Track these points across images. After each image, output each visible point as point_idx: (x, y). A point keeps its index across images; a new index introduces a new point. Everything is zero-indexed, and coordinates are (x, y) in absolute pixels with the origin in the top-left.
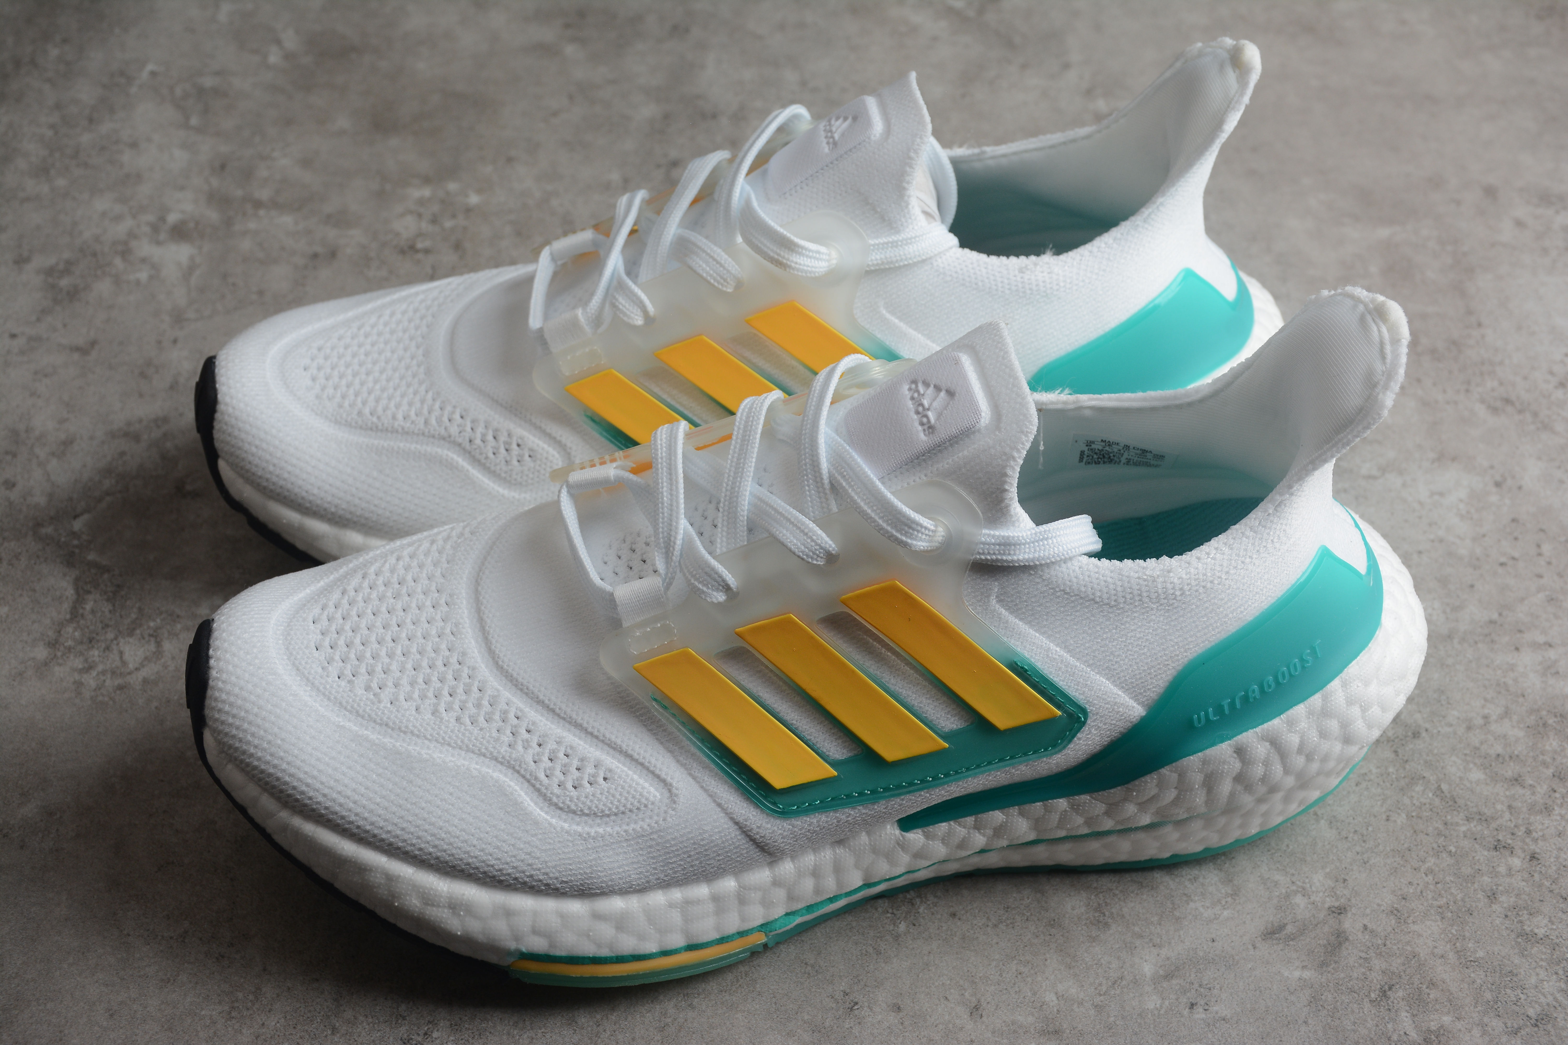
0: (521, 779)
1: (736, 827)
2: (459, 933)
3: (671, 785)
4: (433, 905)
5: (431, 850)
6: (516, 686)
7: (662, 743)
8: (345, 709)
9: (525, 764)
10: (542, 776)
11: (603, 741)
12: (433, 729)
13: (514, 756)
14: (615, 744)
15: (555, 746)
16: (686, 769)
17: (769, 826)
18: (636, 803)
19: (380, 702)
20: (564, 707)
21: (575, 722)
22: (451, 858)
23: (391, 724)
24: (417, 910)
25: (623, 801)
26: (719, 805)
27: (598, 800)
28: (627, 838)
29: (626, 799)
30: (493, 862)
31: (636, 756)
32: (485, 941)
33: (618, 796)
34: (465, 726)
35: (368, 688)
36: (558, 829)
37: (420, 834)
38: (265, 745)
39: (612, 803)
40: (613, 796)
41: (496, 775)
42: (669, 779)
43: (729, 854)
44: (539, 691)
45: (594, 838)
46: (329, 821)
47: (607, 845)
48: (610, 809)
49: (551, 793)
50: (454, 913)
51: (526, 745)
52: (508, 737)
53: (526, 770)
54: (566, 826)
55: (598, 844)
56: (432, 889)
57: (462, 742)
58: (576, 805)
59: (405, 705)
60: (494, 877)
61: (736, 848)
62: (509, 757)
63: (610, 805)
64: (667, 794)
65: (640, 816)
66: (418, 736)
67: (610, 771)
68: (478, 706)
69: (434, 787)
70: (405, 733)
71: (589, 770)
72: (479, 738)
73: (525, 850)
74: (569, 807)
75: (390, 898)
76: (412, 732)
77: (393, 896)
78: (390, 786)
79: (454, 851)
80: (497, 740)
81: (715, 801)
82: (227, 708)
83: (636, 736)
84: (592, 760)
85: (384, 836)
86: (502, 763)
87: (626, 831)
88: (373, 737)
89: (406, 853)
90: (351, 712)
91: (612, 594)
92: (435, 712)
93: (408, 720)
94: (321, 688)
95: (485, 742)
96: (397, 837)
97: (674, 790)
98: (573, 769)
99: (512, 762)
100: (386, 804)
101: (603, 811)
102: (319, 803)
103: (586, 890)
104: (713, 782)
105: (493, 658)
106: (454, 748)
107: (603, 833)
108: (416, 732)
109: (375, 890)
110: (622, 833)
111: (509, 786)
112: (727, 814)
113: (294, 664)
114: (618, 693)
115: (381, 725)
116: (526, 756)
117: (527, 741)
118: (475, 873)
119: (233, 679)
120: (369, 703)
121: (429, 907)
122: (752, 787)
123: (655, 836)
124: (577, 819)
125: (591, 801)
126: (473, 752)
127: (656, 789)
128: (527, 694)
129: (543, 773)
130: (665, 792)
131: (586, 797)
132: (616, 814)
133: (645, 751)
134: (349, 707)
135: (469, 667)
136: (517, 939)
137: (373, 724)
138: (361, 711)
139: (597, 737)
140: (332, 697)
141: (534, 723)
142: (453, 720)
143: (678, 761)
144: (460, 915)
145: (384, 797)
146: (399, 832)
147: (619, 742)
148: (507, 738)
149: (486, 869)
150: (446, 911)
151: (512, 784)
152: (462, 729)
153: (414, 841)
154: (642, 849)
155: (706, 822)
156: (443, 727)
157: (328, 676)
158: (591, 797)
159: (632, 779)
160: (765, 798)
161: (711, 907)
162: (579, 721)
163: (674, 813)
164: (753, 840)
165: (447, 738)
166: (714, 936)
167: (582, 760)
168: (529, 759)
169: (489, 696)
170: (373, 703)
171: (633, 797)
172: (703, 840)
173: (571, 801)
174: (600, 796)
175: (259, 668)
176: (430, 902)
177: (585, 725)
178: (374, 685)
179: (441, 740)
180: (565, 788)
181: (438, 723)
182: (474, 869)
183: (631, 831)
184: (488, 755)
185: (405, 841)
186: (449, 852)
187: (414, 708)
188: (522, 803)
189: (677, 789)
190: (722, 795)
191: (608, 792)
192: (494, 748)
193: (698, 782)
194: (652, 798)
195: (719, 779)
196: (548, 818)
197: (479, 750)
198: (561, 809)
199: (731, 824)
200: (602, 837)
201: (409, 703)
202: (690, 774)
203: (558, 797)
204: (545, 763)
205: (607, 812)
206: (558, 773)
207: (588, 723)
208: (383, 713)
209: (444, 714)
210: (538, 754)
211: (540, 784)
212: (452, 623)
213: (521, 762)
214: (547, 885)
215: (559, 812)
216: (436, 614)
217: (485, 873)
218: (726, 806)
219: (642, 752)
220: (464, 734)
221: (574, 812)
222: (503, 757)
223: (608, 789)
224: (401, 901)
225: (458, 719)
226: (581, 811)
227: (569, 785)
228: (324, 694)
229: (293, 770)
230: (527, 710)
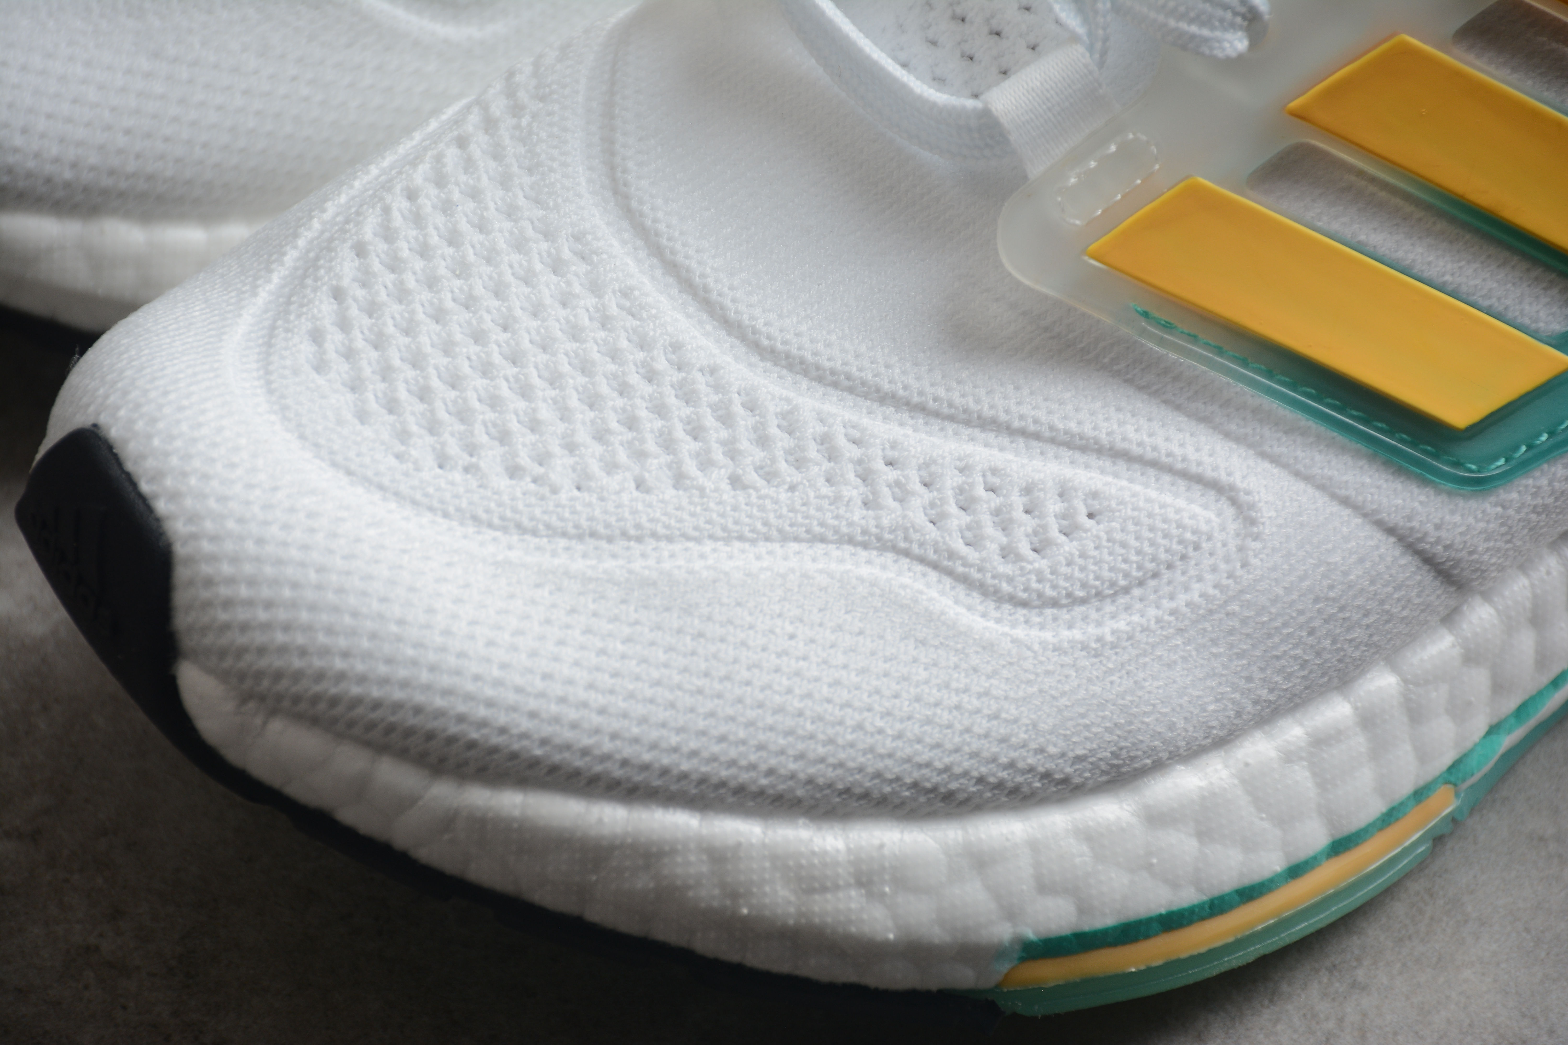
0: (919, 568)
1: (1392, 540)
2: (891, 936)
3: (1232, 488)
4: (824, 889)
5: (792, 766)
6: (820, 379)
7: (1178, 408)
8: (490, 525)
9: (916, 531)
10: (959, 545)
11: (1053, 441)
12: (693, 515)
13: (885, 522)
14: (1081, 438)
15: (959, 479)
16: (1250, 446)
17: (1457, 518)
18: (1175, 547)
19: (555, 491)
20: (941, 392)
21: (979, 417)
22: (839, 772)
23: (601, 529)
24: (792, 910)
25: (1147, 549)
26: (1345, 502)
27: (1095, 564)
28: (1180, 625)
29: (1152, 543)
30: (925, 757)
31: (1136, 450)
32: (947, 939)
33: (1133, 543)
34: (756, 489)
35: (514, 471)
36: (1036, 647)
37: (762, 737)
38: (365, 644)
39: (1125, 561)
40: (1124, 545)
41: (865, 571)
42: (1224, 478)
43: (1387, 607)
44: (875, 376)
45: (1114, 646)
46: (554, 769)
47: (1145, 654)
48: (1126, 575)
49: (994, 577)
50: (870, 895)
51: (902, 494)
52: (856, 488)
53: (921, 545)
54: (1048, 635)
55: (1126, 657)
56: (814, 853)
57: (766, 524)
58: (1054, 587)
59: (613, 482)
60: (934, 789)
61: (1397, 588)
62: (877, 527)
63: (1124, 566)
64: (1230, 512)
65: (1192, 572)
66: (670, 539)
67: (1095, 495)
68: (763, 441)
69: (751, 632)
70: (639, 539)
71: (1053, 506)
72: (798, 507)
73: (986, 711)
74: (1040, 595)
75: (728, 902)
76: (654, 535)
77: (735, 895)
78: (662, 657)
79: (842, 755)
80: (836, 500)
81: (1333, 496)
82: (244, 592)
83: (1119, 409)
84: (1050, 484)
85: (685, 766)
86: (865, 546)
87: (1173, 612)
88: (579, 565)
89: (740, 790)
90: (505, 530)
91: (986, 114)
92: (679, 480)
93: (634, 512)
94: (418, 496)
95: (812, 512)
96: (714, 759)
97: (1243, 497)
98: (1018, 514)
99: (887, 536)
100: (669, 696)
101: (1113, 584)
102: (524, 736)
103: (1124, 765)
104: (1318, 457)
105: (743, 338)
106: (753, 542)
107: (1128, 628)
108: (661, 530)
109: (691, 894)
110: (1166, 618)
111: (904, 587)
112: (1365, 515)
113: (334, 464)
114: (1046, 329)
115: (580, 537)
116: (911, 514)
117: (898, 483)
118: (894, 793)
119: (231, 525)
120: (533, 500)
121: (817, 897)
122: (1402, 441)
123: (1234, 607)
124: (1065, 615)
125: (1082, 569)
126: (796, 539)
127: (1206, 507)
128: (851, 390)
129: (961, 541)
130: (1224, 504)
131: (1069, 564)
132: (1141, 583)
133: (1151, 435)
134: (496, 521)
135: (701, 370)
136: (1011, 914)
137: (562, 542)
138: (526, 522)
139: (1037, 436)
140: (451, 509)
141: (894, 445)
142: (725, 486)
143: (1227, 435)
144: (883, 895)
145: (658, 683)
146: (716, 749)
147: (1087, 429)
148: (854, 491)
149: (916, 775)
150: (853, 893)
151: (906, 580)
152: (754, 499)
153: (753, 758)
154: (1214, 642)
155: (1330, 546)
156: (712, 505)
157: (418, 469)
158: (1081, 561)
159: (1148, 500)
160: (1436, 457)
161: (1359, 742)
162: (987, 412)
163: (1257, 545)
164: (1428, 560)
165: (731, 526)
166: (1376, 808)
167: (1027, 490)
168: (920, 518)
169: (776, 414)
170: (543, 498)
171: (1166, 536)
172: (1331, 587)
173: (1039, 581)
174: (1095, 553)
175: (275, 489)
176: (817, 885)
177: (1003, 417)
178: (524, 459)
179: (720, 533)
180: (1019, 558)
181: (696, 500)
182: (891, 781)
183: (1184, 609)
184: (830, 535)
185: (733, 763)
186: (831, 760)
187: (633, 485)
188: (943, 613)
189: (1248, 493)
190: (1344, 478)
191: (1109, 540)
192: (837, 517)
193: (1285, 466)
194: (1204, 528)
195: (1327, 446)
196: (1007, 629)
197: (808, 532)
198: (1024, 604)
199: (1379, 536)
200: (1130, 638)
201: (618, 477)
202: (1263, 455)
203: (1010, 580)
204: (957, 519)
205: (1122, 583)
206: (989, 529)
207: (1007, 412)
208: (574, 512)
209: (702, 480)
210: (932, 505)
211: (964, 565)
212: (614, 292)
213: (906, 530)
214: (1046, 776)
215: (1021, 612)
216: (569, 283)
217: (915, 785)
218: (1360, 498)
219: (1145, 438)
220: (762, 508)
221: (1055, 603)
222: (865, 532)
223: (1107, 533)
224: (754, 901)
225: (735, 481)
226: (1069, 595)
227: (1024, 548)
228: (431, 509)
229: (446, 681)
230: (865, 421)
